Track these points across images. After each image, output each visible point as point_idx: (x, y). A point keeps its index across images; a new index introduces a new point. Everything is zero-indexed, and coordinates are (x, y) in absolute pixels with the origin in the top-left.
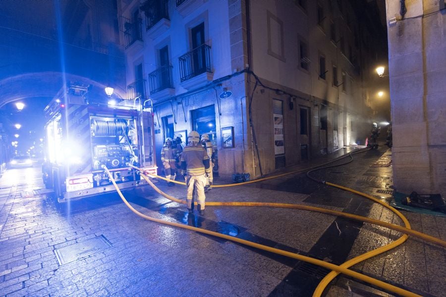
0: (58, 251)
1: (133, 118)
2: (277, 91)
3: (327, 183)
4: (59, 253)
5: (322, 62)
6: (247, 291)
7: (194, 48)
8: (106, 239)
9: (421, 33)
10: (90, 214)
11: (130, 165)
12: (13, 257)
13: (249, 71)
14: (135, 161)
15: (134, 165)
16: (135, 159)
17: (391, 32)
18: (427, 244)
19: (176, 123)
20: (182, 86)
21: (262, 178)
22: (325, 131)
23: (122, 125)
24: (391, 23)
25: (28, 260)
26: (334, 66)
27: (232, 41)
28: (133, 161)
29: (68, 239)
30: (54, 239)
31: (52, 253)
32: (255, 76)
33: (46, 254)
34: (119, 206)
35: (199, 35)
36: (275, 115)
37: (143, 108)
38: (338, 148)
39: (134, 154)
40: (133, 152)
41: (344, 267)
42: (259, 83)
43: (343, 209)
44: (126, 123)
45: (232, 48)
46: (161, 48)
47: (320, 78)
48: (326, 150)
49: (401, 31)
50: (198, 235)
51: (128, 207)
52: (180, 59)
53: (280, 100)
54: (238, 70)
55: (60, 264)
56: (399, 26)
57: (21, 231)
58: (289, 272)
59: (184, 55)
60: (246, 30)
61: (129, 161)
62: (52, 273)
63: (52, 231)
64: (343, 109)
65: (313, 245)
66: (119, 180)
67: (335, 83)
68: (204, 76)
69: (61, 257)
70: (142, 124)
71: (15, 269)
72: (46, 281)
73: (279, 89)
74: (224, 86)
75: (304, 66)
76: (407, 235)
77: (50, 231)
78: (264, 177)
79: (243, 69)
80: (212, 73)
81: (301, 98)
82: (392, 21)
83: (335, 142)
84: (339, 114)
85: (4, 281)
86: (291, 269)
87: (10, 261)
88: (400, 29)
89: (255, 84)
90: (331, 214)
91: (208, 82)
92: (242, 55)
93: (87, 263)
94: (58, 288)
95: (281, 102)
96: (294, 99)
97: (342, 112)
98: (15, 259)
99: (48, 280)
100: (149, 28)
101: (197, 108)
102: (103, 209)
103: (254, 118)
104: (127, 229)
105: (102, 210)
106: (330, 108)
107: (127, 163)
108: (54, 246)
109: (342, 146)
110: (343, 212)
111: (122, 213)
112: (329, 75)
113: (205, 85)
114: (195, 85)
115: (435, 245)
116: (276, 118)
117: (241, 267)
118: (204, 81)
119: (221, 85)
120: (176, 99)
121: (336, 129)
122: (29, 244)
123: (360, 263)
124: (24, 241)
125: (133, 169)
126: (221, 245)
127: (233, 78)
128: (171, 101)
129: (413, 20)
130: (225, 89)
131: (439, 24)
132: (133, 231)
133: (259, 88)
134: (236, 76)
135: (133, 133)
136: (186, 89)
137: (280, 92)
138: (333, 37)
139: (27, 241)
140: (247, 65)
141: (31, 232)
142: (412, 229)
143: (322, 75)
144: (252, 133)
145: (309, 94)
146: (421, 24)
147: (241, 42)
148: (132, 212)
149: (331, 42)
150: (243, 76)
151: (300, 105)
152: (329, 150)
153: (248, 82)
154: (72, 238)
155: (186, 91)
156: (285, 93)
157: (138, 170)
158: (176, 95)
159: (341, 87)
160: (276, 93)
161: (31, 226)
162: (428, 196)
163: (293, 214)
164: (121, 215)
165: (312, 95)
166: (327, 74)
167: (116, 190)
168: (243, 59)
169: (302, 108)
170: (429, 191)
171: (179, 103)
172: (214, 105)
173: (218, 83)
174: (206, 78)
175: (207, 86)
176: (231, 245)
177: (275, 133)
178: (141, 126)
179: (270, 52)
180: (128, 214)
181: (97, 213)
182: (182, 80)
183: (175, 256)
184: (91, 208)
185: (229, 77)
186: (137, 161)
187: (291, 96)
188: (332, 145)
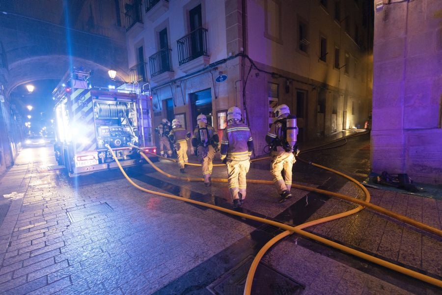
0: (70, 213)
1: (132, 101)
2: (273, 74)
3: (313, 164)
4: (71, 215)
5: (323, 43)
6: (215, 243)
7: (192, 30)
8: (109, 206)
9: (405, 17)
10: (96, 187)
11: (131, 145)
12: (35, 216)
13: (243, 55)
14: (135, 141)
15: (135, 145)
16: (136, 139)
17: (378, 16)
18: (377, 214)
19: (175, 106)
20: (181, 70)
21: (254, 159)
22: (322, 114)
23: (123, 108)
24: (378, 7)
25: (46, 219)
26: (336, 47)
27: (228, 24)
28: (134, 141)
29: (78, 205)
30: (66, 205)
31: (65, 214)
32: (250, 59)
33: (60, 215)
34: (122, 180)
35: (196, 17)
36: (270, 99)
37: (142, 92)
38: (336, 132)
39: (134, 134)
40: (134, 133)
41: (298, 229)
42: (253, 66)
43: (318, 186)
44: (126, 106)
45: (227, 31)
46: (160, 31)
47: (320, 60)
48: (323, 133)
49: (386, 16)
50: (185, 204)
51: (129, 182)
52: (178, 42)
53: (276, 84)
54: (233, 54)
55: (72, 222)
56: (386, 11)
57: (40, 198)
58: (252, 231)
59: (182, 38)
60: (241, 12)
61: (130, 141)
62: (66, 228)
63: (64, 199)
64: (343, 92)
65: (280, 213)
66: (121, 158)
67: (337, 66)
68: (201, 60)
69: (72, 217)
70: (141, 107)
71: (36, 225)
72: (61, 233)
73: (275, 72)
74: (220, 70)
75: (303, 48)
76: (363, 206)
77: (63, 199)
78: (256, 158)
79: (237, 52)
80: (209, 56)
81: (298, 81)
82: (379, 5)
83: (333, 125)
84: (339, 97)
85: (29, 231)
86: (255, 229)
87: (32, 219)
88: (385, 13)
89: (249, 68)
90: (305, 190)
91: (205, 65)
92: (237, 39)
93: (93, 222)
94: (70, 237)
95: (277, 85)
96: (290, 82)
97: (342, 95)
98: (36, 218)
99: (62, 232)
100: (148, 10)
101: (194, 91)
102: (108, 182)
103: (248, 102)
104: (127, 198)
105: (108, 184)
106: (330, 91)
107: (128, 143)
108: (66, 209)
109: (340, 129)
110: (317, 188)
111: (124, 186)
112: (331, 57)
113: (202, 69)
114: (193, 68)
115: (383, 215)
116: (271, 102)
117: (215, 227)
118: (202, 64)
119: (217, 68)
120: (175, 83)
121: (335, 112)
122: (47, 208)
123: (313, 226)
124: (43, 205)
125: (134, 149)
126: (203, 212)
127: (228, 62)
128: (171, 84)
129: (399, 4)
130: (221, 73)
131: (423, 9)
132: (132, 200)
133: (254, 72)
134: (231, 60)
135: (133, 115)
136: (184, 72)
137: (276, 76)
138: (337, 17)
139: (45, 205)
140: (242, 49)
141: (48, 199)
142: (370, 202)
143: (323, 57)
144: (245, 116)
145: (307, 77)
146: (406, 9)
147: (236, 25)
148: (133, 186)
149: (335, 21)
150: (237, 60)
151: (296, 88)
152: (326, 132)
153: (243, 65)
154: (81, 204)
155: (185, 74)
156: (280, 76)
157: (139, 150)
158: (176, 77)
159: (343, 70)
160: (272, 76)
161: (48, 195)
162: (397, 176)
163: (272, 189)
164: (123, 188)
165: (310, 78)
166: (328, 56)
167: (118, 167)
168: (237, 43)
169: (299, 91)
170: (400, 172)
171: (178, 86)
172: (210, 88)
173: (214, 66)
174: (203, 62)
175: (204, 69)
176: (211, 211)
177: (270, 117)
178: (140, 109)
179: (266, 35)
180: (128, 187)
181: (102, 186)
182: (181, 63)
183: (163, 218)
184: (98, 182)
185: (224, 61)
186: (137, 141)
187: (288, 79)
188: (330, 128)
